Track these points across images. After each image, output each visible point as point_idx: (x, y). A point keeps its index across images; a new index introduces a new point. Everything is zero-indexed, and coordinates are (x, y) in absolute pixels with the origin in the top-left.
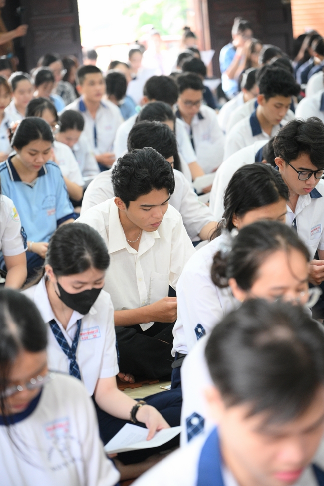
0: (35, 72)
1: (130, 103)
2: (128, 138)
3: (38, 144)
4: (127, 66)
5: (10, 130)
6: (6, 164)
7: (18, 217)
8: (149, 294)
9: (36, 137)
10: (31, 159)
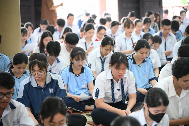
0: (144, 18)
1: (180, 33)
2: (178, 51)
3: (144, 50)
4: (180, 18)
5: (133, 44)
6: (131, 57)
7: (134, 79)
8: (183, 114)
9: (143, 47)
10: (141, 55)
